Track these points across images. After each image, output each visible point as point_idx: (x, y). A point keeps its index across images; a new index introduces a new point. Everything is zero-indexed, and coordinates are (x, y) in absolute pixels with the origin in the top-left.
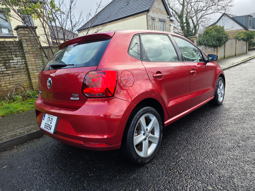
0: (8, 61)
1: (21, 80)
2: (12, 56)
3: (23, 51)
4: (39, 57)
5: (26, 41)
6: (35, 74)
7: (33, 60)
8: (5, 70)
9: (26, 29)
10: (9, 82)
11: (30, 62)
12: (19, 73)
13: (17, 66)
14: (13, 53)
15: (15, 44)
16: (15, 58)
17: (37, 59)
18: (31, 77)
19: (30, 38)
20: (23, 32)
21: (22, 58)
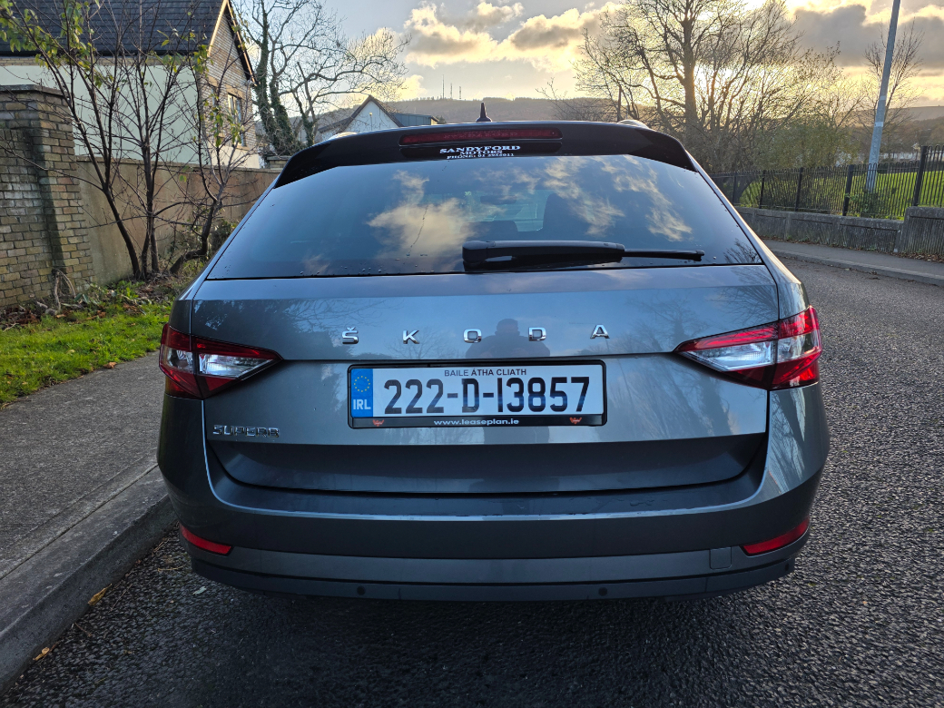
1: (34, 259)
2: (10, 178)
4: (75, 188)
5: (50, 137)
6: (72, 241)
7: (65, 196)
10: (6, 262)
11: (60, 203)
12: (29, 235)
13: (22, 212)
14: (12, 170)
16: (19, 185)
17: (73, 196)
21: (34, 189)
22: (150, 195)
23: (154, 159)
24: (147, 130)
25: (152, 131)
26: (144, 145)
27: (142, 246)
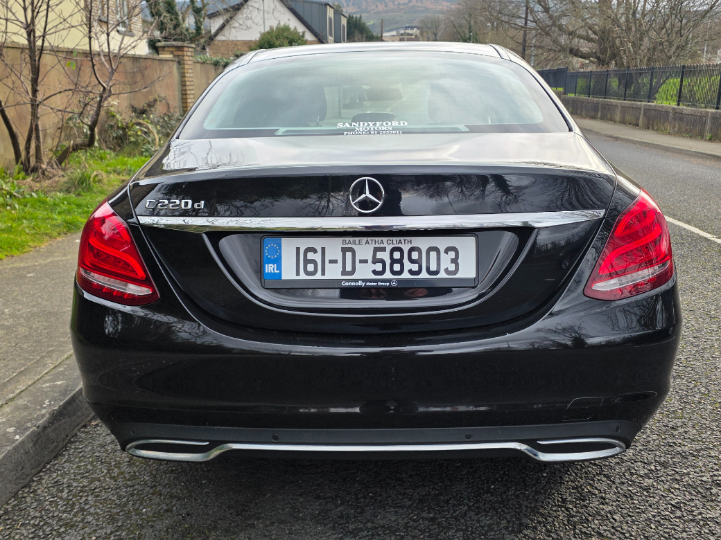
22: (35, 82)
23: (39, 43)
24: (33, 11)
25: (38, 13)
26: (30, 29)
27: (26, 135)
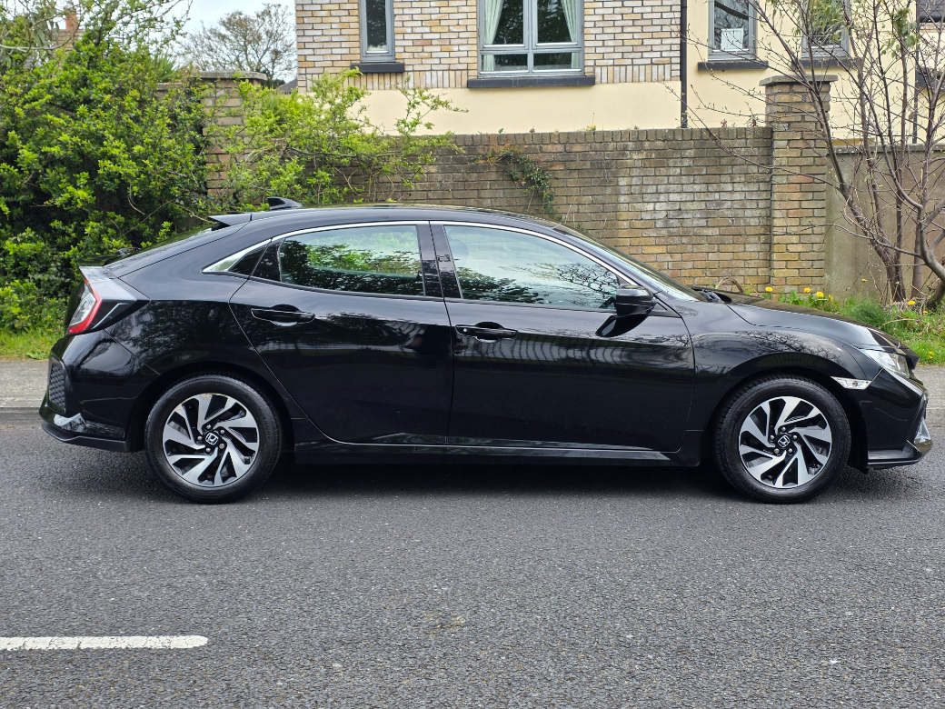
0: (717, 196)
1: (742, 264)
2: (732, 178)
3: (770, 163)
4: (816, 187)
5: (789, 131)
6: (790, 247)
7: (797, 196)
8: (703, 222)
9: (796, 88)
10: (704, 264)
11: (784, 205)
12: (741, 239)
13: (740, 213)
14: (736, 169)
15: (751, 137)
16: (741, 185)
17: (810, 196)
18: (775, 257)
19: (803, 116)
20: (784, 98)
21: (762, 189)
